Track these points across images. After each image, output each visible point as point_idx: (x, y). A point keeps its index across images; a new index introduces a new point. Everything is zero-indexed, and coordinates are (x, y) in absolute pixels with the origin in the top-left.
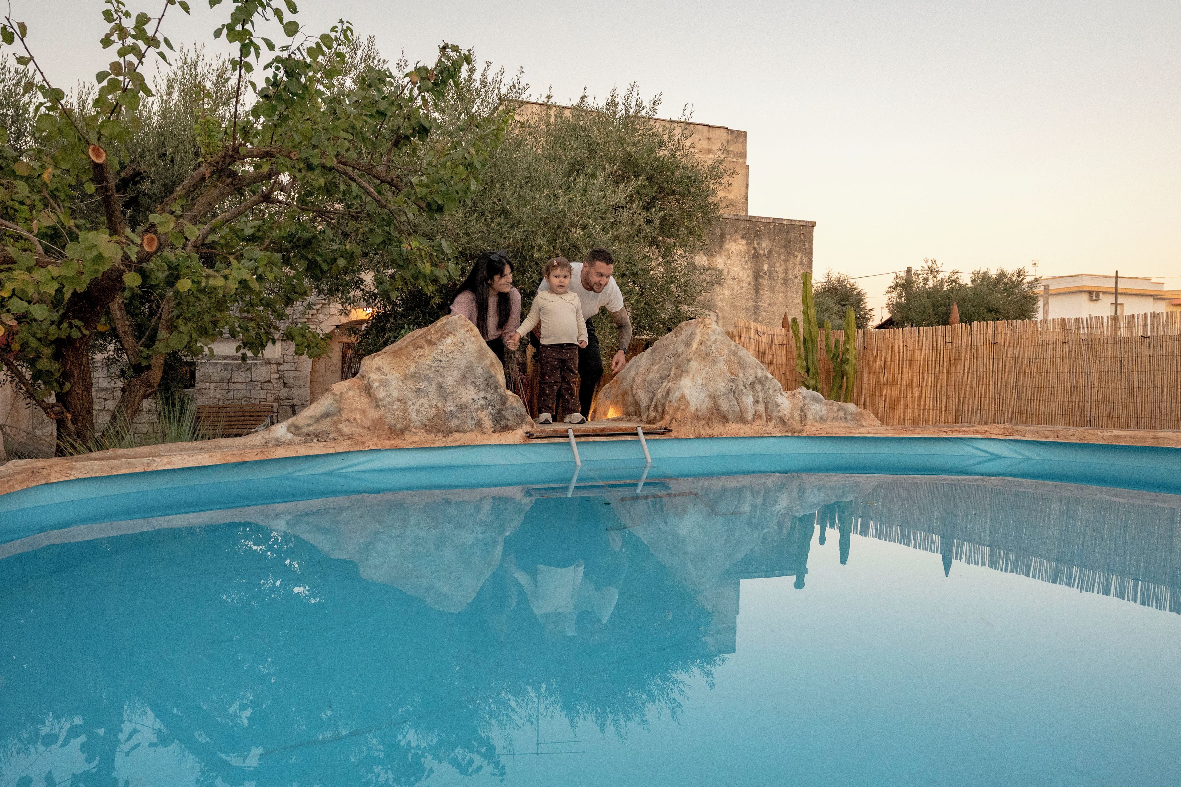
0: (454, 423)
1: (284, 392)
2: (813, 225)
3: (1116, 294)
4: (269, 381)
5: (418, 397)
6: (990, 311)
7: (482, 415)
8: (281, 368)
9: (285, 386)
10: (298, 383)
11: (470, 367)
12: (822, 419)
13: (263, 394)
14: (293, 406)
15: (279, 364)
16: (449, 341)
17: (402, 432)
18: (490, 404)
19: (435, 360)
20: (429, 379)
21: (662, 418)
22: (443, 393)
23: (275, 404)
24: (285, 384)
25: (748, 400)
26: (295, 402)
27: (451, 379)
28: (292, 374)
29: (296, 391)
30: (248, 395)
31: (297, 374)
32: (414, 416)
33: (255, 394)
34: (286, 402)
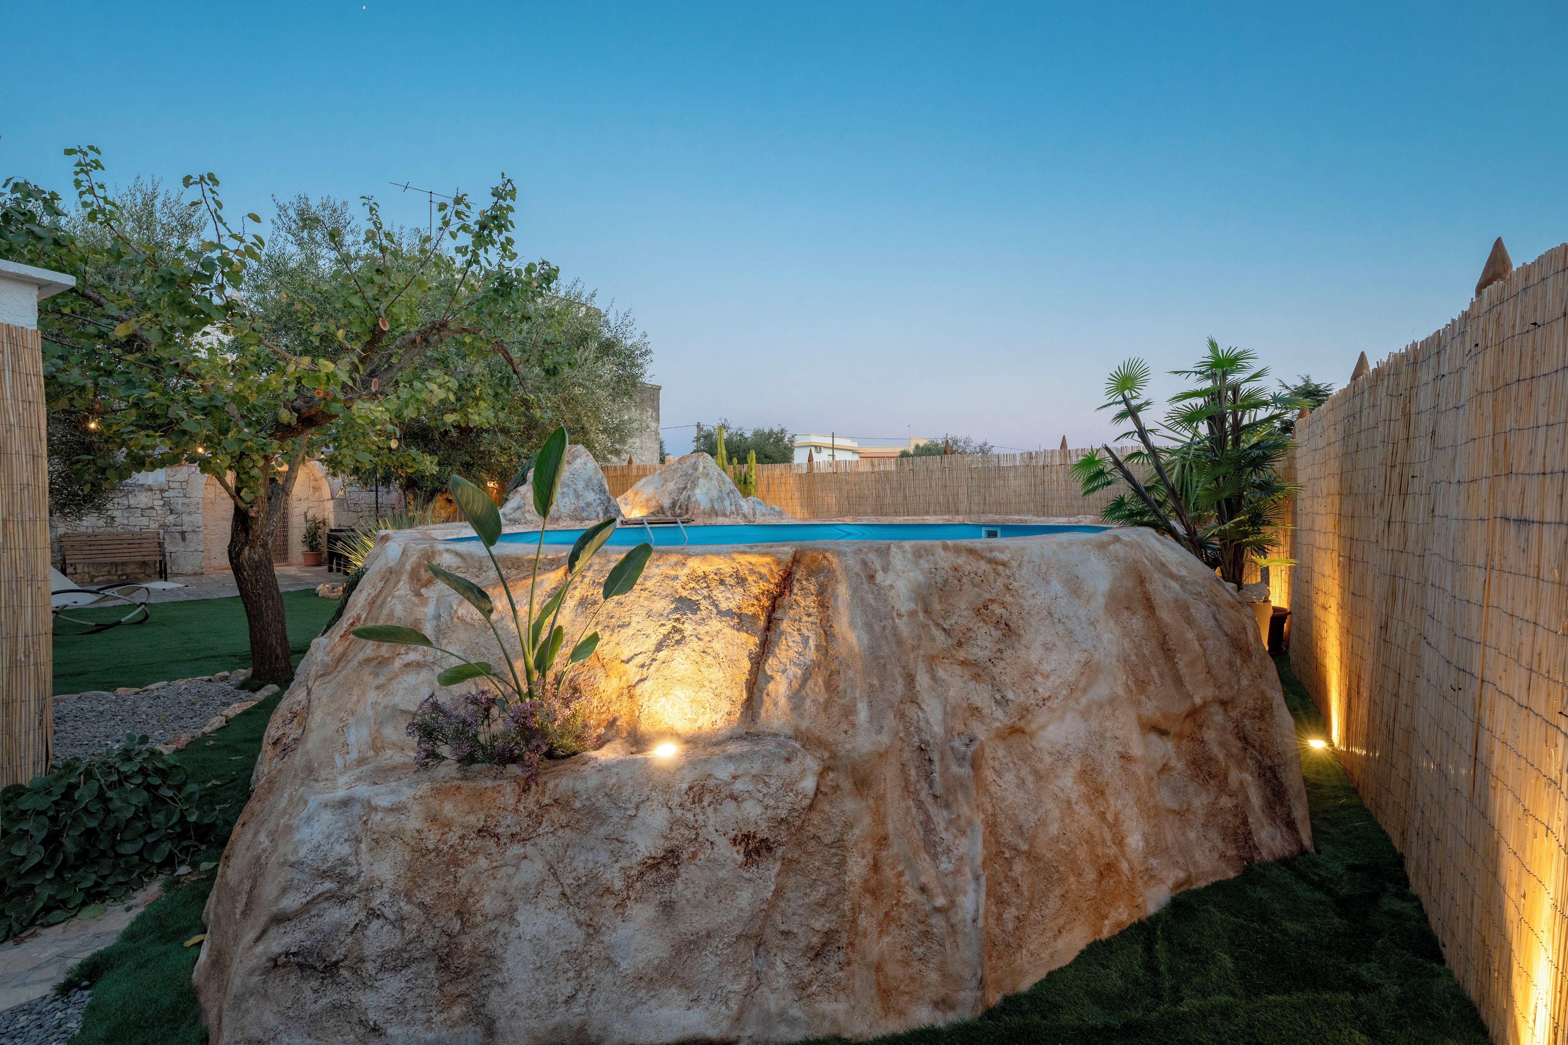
0: (584, 514)
1: (171, 518)
2: (660, 388)
3: (833, 448)
4: (152, 508)
5: (563, 498)
6: (766, 457)
7: (599, 509)
8: (166, 494)
9: (171, 513)
10: (187, 509)
11: (590, 479)
12: (764, 515)
13: (144, 521)
14: (183, 533)
15: (162, 491)
16: (578, 461)
17: (558, 520)
18: (602, 503)
19: (571, 473)
20: (568, 486)
21: (687, 513)
22: (577, 495)
23: (161, 531)
24: (172, 512)
25: (727, 503)
26: (184, 528)
27: (580, 486)
28: (180, 501)
29: (186, 518)
30: (126, 522)
31: (186, 501)
32: (563, 510)
33: (133, 521)
34: (173, 529)
